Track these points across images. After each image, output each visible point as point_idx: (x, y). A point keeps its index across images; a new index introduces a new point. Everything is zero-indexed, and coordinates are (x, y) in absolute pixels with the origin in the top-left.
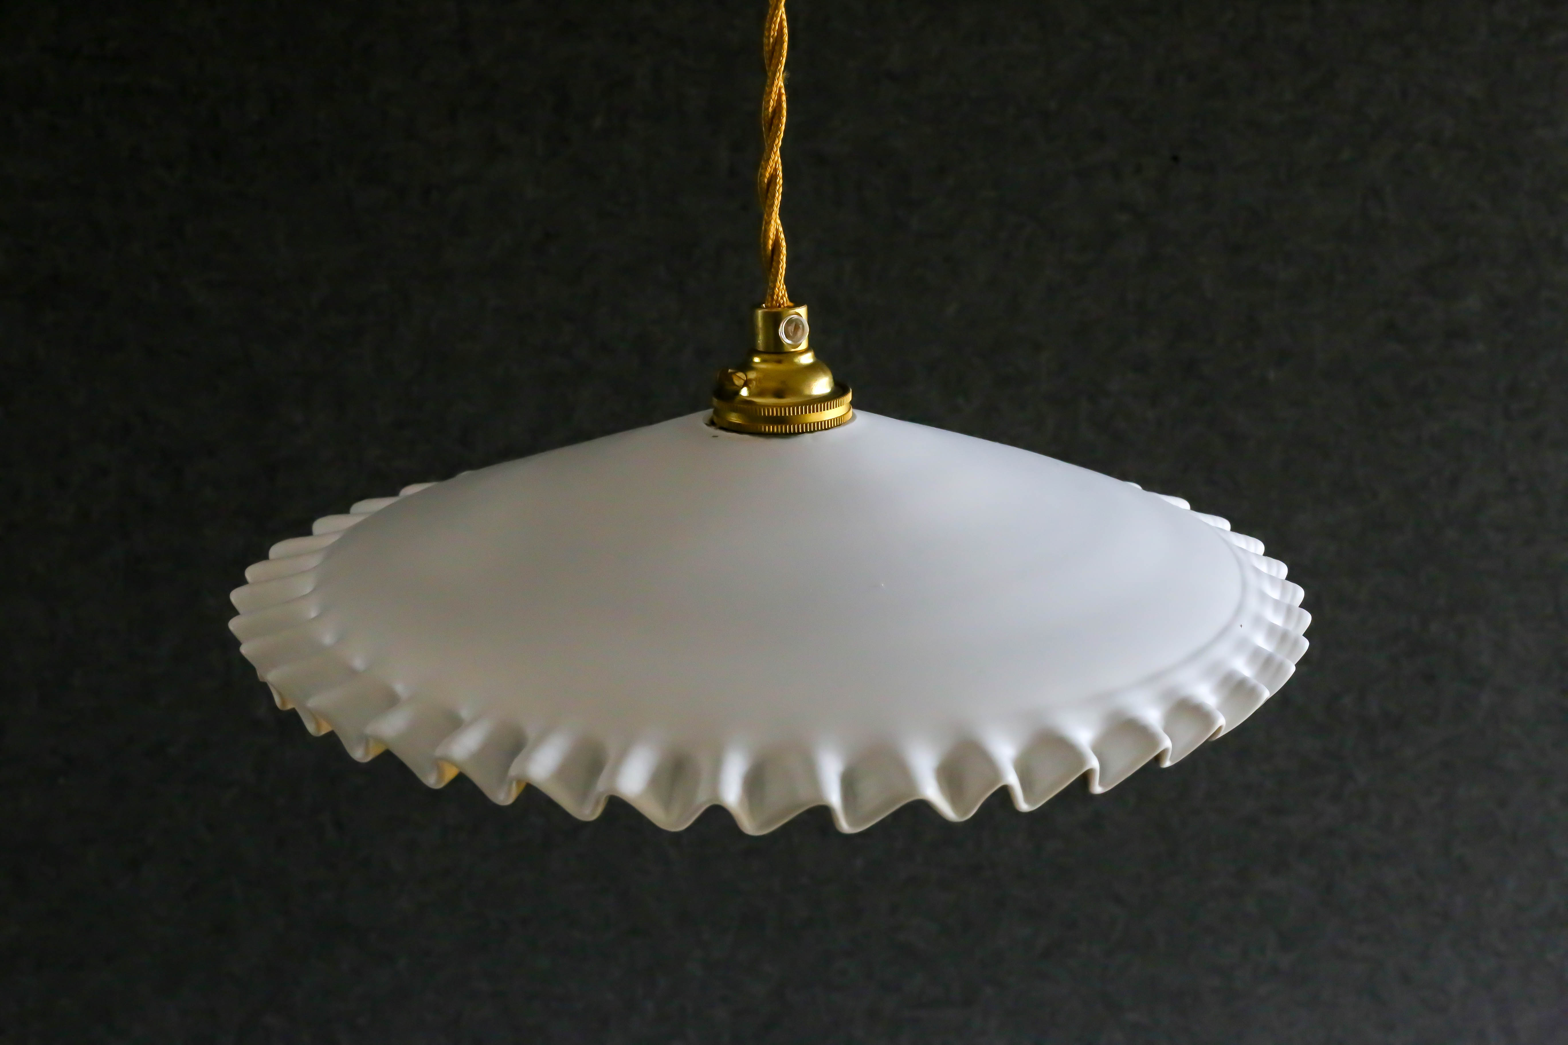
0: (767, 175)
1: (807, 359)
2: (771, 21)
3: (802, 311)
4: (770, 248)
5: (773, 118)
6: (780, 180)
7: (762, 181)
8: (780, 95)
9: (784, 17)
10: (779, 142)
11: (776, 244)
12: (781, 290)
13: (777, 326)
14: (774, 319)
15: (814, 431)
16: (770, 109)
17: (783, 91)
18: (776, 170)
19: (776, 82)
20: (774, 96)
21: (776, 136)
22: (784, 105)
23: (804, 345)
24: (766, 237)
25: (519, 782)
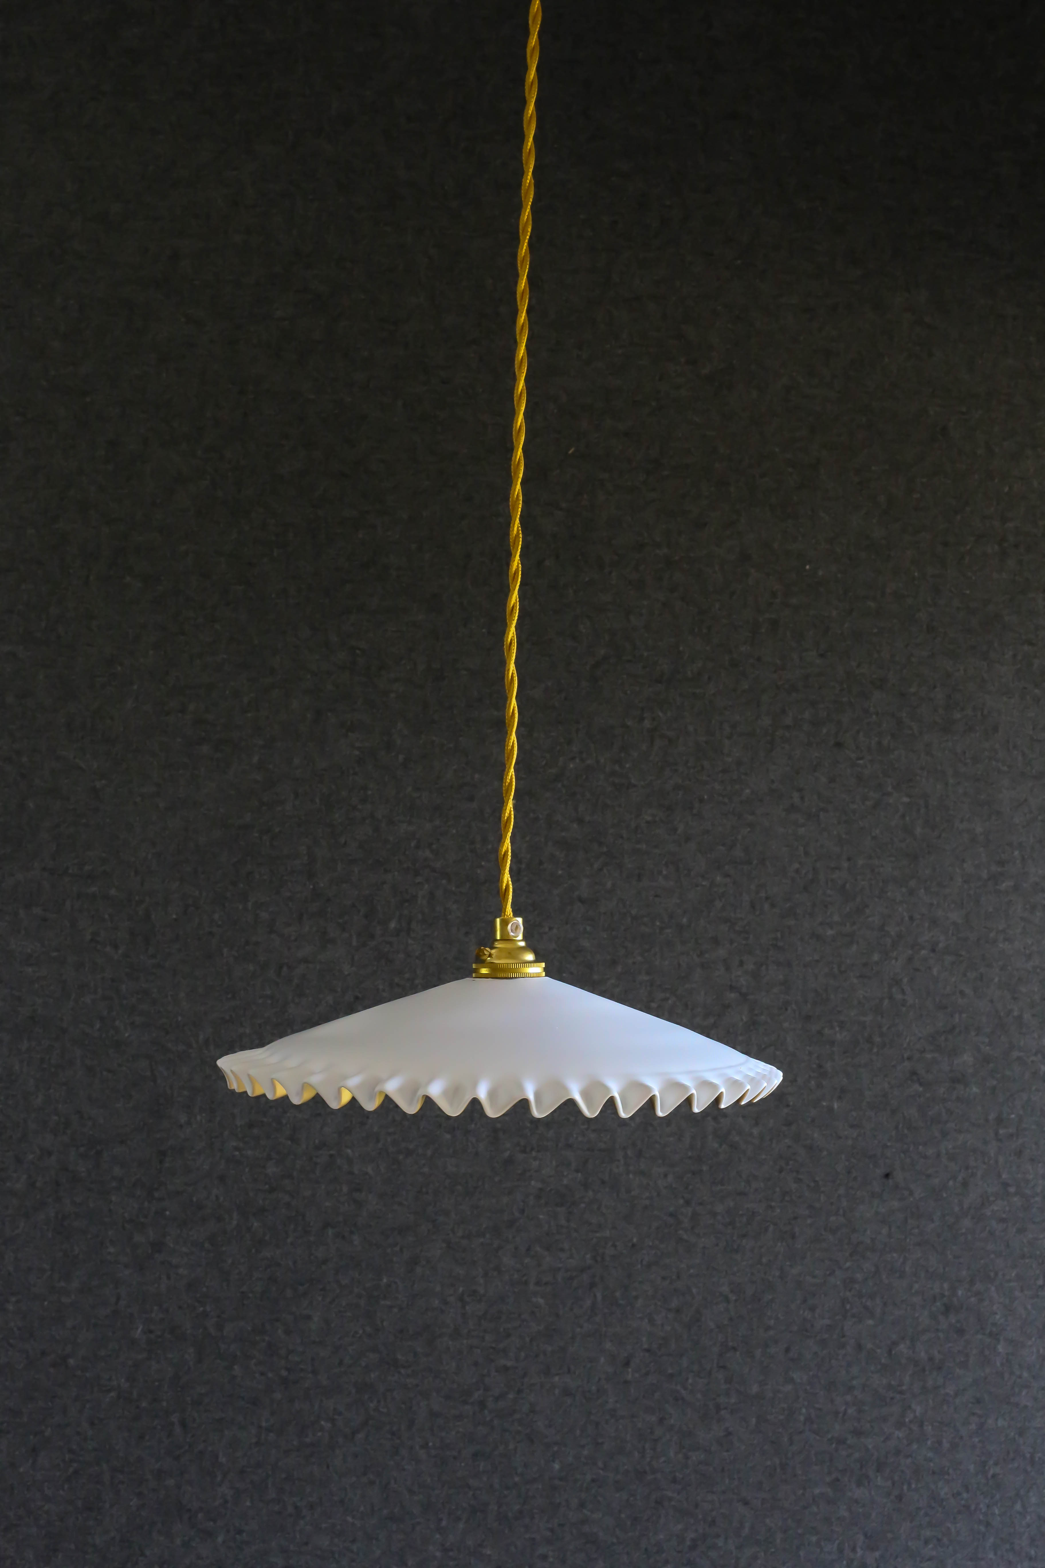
0: (504, 850)
1: (522, 944)
2: (507, 775)
3: (520, 920)
4: (504, 888)
5: (506, 822)
6: (510, 854)
7: (501, 854)
8: (510, 811)
9: (513, 773)
10: (509, 834)
11: (507, 886)
12: (509, 910)
13: (507, 925)
14: (505, 923)
15: (525, 977)
16: (506, 818)
17: (512, 809)
18: (508, 848)
19: (509, 804)
20: (508, 811)
21: (508, 831)
22: (513, 816)
23: (520, 937)
24: (502, 882)
25: (381, 1092)
